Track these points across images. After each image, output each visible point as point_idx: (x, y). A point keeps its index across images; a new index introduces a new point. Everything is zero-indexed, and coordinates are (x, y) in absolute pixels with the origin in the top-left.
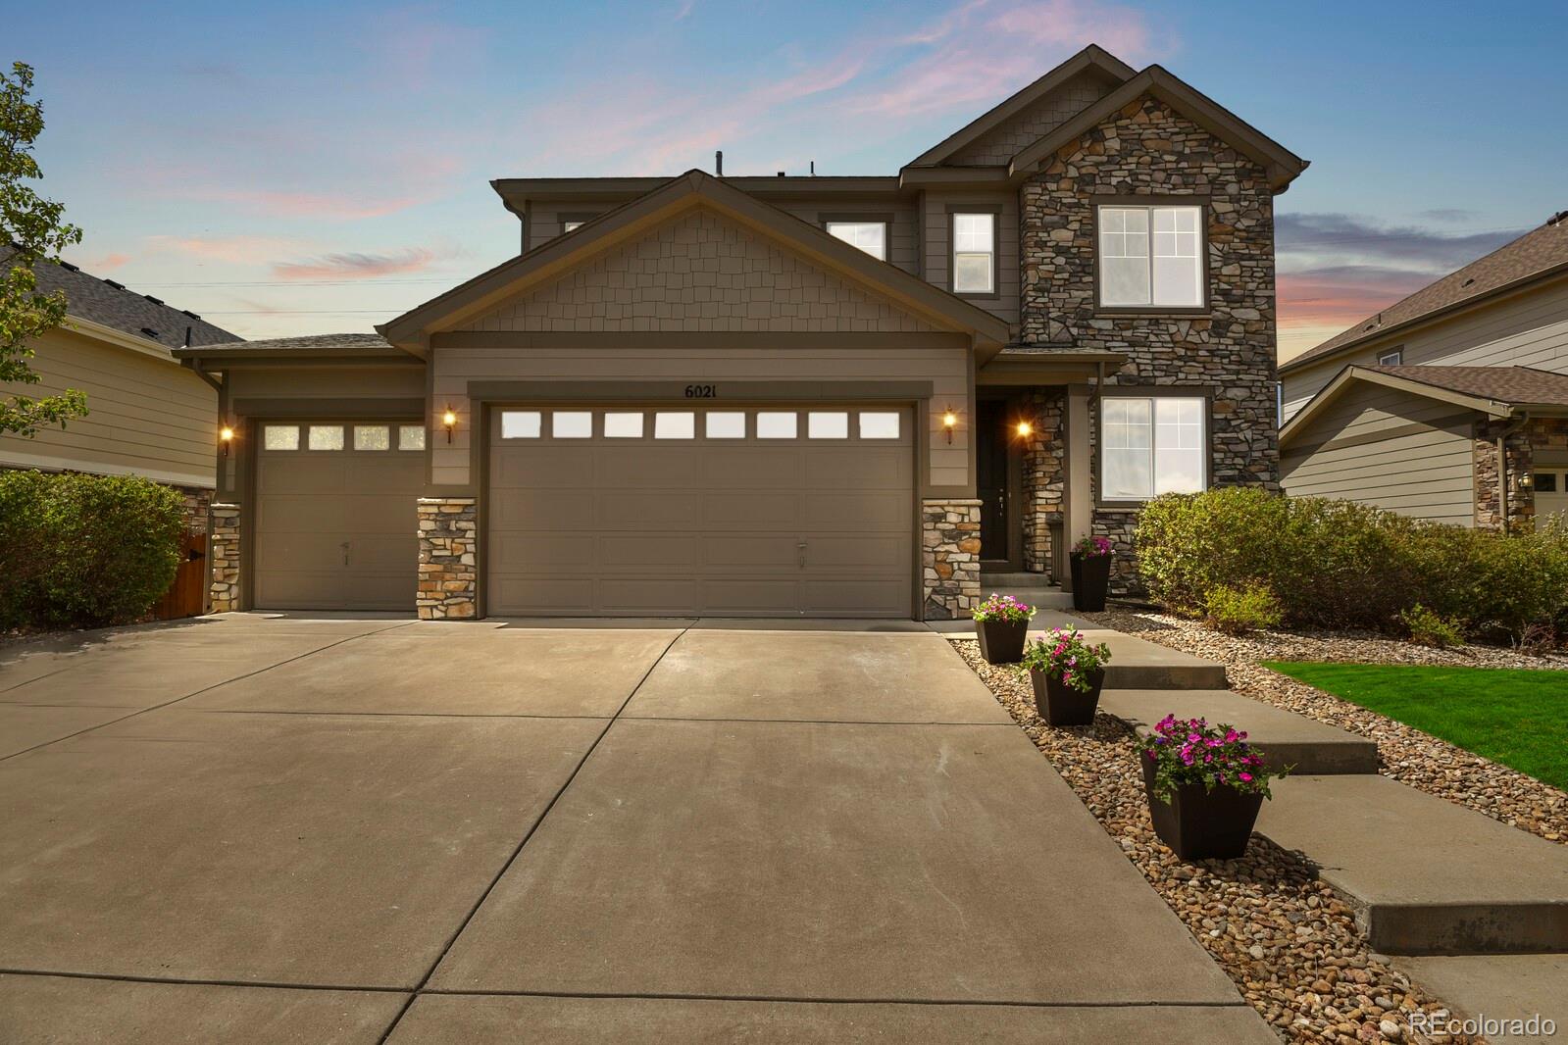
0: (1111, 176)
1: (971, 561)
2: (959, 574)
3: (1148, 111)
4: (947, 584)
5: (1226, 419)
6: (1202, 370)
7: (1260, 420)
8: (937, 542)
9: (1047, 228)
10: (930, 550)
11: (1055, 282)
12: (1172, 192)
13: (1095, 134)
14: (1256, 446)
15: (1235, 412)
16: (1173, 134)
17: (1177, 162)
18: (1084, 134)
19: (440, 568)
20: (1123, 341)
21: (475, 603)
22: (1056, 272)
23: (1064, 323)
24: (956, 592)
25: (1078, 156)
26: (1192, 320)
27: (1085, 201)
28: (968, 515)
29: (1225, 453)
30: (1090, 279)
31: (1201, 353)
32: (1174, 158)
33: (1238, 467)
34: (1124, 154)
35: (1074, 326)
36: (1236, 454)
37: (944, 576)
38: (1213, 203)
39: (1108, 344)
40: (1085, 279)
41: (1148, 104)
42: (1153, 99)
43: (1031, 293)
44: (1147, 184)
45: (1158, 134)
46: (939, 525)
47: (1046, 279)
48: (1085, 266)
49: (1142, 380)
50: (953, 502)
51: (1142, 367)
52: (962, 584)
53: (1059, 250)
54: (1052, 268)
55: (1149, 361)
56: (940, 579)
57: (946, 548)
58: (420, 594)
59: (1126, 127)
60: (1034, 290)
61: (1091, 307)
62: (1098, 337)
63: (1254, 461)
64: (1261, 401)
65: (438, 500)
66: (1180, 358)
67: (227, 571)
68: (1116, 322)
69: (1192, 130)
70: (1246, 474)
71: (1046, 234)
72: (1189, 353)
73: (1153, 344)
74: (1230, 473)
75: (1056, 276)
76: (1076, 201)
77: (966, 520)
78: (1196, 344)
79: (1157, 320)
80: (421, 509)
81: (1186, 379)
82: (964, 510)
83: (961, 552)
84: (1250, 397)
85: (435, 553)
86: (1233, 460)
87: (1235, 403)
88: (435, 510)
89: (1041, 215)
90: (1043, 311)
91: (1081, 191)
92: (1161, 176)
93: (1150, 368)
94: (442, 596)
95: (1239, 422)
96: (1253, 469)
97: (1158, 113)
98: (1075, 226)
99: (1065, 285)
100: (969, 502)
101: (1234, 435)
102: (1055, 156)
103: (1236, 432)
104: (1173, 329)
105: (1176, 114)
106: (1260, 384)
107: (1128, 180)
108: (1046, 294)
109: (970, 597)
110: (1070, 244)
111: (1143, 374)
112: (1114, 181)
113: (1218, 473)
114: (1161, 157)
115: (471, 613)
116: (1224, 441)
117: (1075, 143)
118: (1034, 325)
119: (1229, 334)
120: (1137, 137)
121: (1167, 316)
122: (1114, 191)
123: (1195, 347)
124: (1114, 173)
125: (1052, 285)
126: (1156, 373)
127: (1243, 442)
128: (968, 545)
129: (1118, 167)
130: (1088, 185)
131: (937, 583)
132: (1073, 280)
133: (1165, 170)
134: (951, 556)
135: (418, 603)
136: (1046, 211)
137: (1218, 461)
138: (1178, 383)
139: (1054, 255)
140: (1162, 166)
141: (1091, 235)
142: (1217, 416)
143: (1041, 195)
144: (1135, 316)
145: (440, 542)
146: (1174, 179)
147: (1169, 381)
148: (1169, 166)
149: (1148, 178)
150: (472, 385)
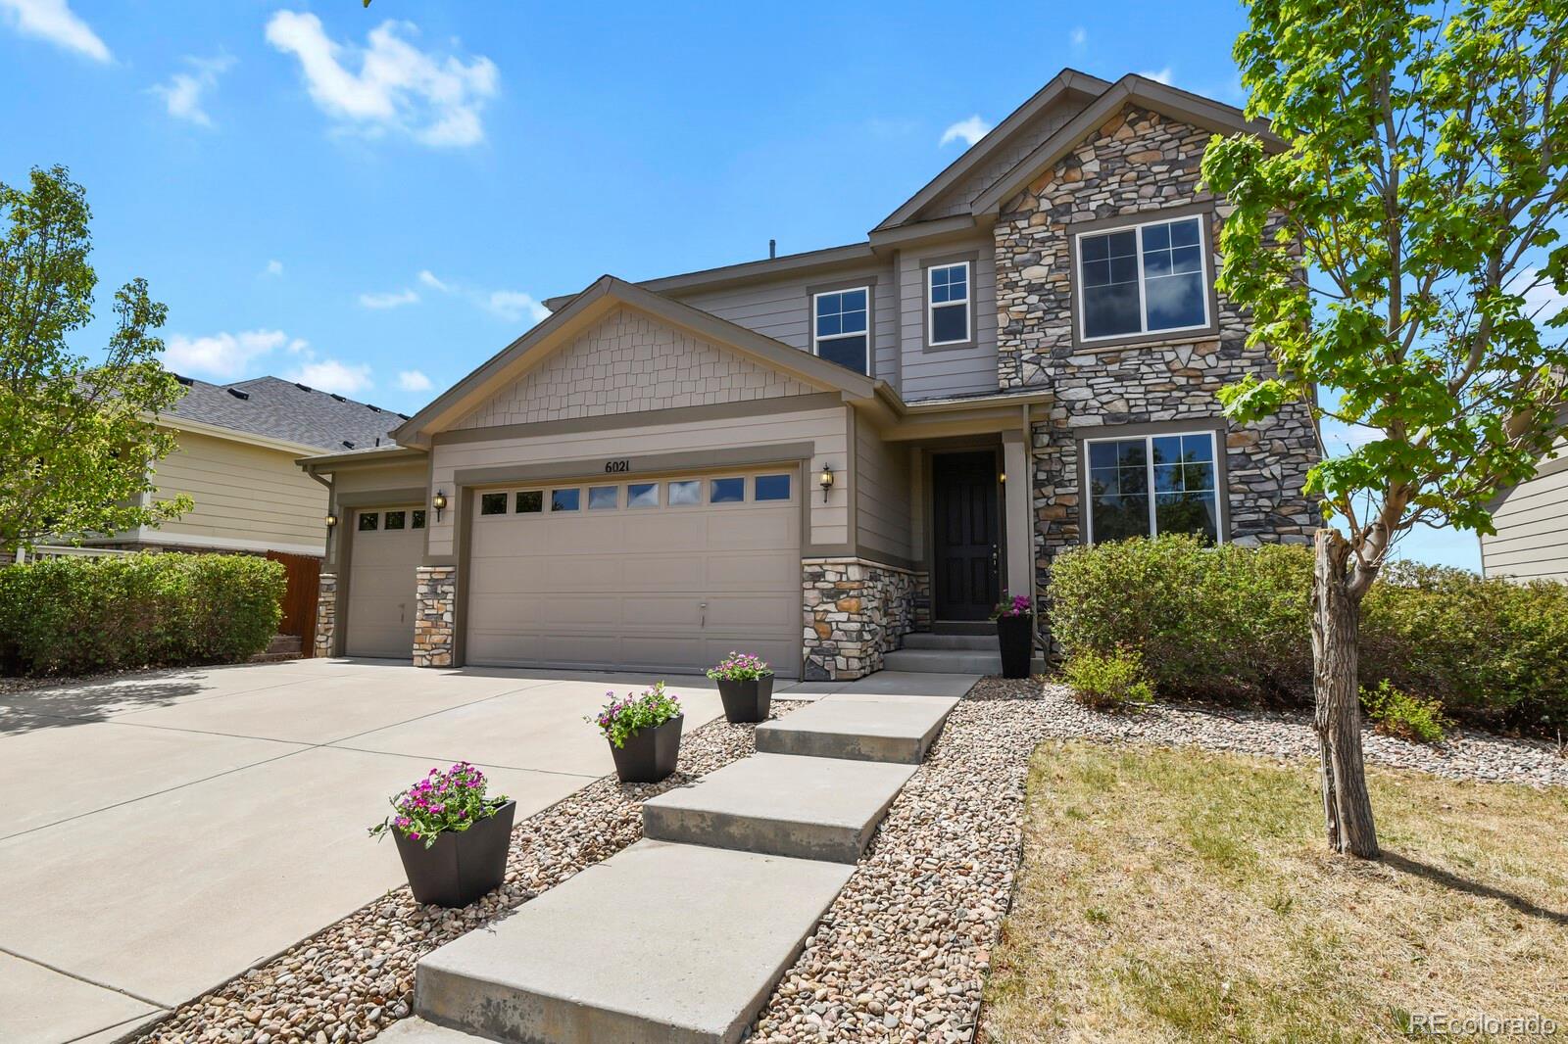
0: (1090, 201)
1: (849, 620)
2: (837, 634)
3: (1132, 124)
4: (826, 644)
5: (1244, 453)
6: (1210, 399)
7: (1292, 452)
8: (817, 602)
9: (1017, 267)
10: (809, 609)
11: (1027, 323)
12: (1164, 205)
13: (1070, 160)
14: (1287, 483)
15: (1256, 445)
16: (1163, 142)
17: (1170, 171)
18: (1057, 164)
19: (429, 624)
20: (1108, 376)
21: (451, 654)
22: (1028, 312)
23: (1039, 364)
24: (834, 652)
25: (1051, 187)
26: (1194, 344)
27: (1060, 233)
28: (846, 573)
29: (1245, 493)
30: (1068, 314)
31: (1207, 380)
32: (1165, 168)
33: (1264, 509)
34: (1103, 175)
35: (1051, 366)
36: (1261, 494)
37: (823, 636)
38: (1217, 209)
39: (1091, 382)
40: (1061, 315)
41: (1132, 116)
42: (1137, 109)
43: (1000, 337)
44: (1133, 201)
45: (1145, 146)
46: (818, 585)
47: (1017, 321)
48: (1061, 301)
49: (1133, 417)
50: (830, 560)
51: (1132, 403)
52: (840, 645)
53: (1031, 289)
54: (1024, 308)
55: (1142, 396)
56: (819, 639)
57: (825, 607)
58: (416, 646)
59: (1107, 146)
60: (1004, 334)
61: (1069, 344)
62: (1078, 375)
63: (1286, 502)
64: (1292, 429)
65: (429, 569)
66: (1180, 388)
67: (327, 626)
68: (1099, 356)
69: (1185, 133)
70: (1276, 518)
71: (1017, 274)
72: (1191, 382)
73: (1145, 376)
74: (1253, 517)
75: (1028, 316)
76: (1050, 234)
77: (844, 578)
78: (1201, 370)
79: (1150, 348)
80: (419, 576)
81: (1189, 411)
82: (842, 569)
83: (839, 611)
84: (1277, 425)
85: (427, 612)
86: (1256, 501)
87: (1256, 433)
88: (428, 576)
89: (1011, 255)
90: (1015, 355)
91: (1055, 223)
92: (1150, 190)
93: (1145, 403)
94: (429, 647)
95: (1262, 456)
96: (1284, 511)
97: (1146, 124)
98: (1050, 260)
99: (1039, 324)
100: (845, 560)
101: (1257, 472)
102: (1025, 192)
103: (1260, 469)
104: (1170, 356)
105: (1166, 120)
106: (1289, 409)
107: (1111, 201)
108: (1018, 336)
109: (848, 658)
110: (1043, 280)
111: (1134, 410)
112: (1093, 206)
113: (1236, 518)
114: (1149, 169)
115: (448, 662)
116: (1242, 480)
117: (1047, 174)
118: (1005, 370)
119: (1245, 355)
120: (1119, 154)
121: (1161, 343)
122: (1093, 216)
123: (1201, 374)
124: (1092, 198)
125: (1024, 326)
126: (1150, 408)
127: (1267, 479)
128: (846, 605)
129: (1097, 190)
130: (1062, 215)
131: (816, 643)
132: (1048, 317)
133: (1155, 183)
134: (830, 615)
135: (414, 653)
136: (1016, 250)
137: (1235, 504)
138: (1178, 416)
139: (1026, 294)
140: (1151, 179)
141: (1068, 268)
142: (1231, 451)
143: (1010, 234)
144: (1121, 347)
145: (429, 602)
146: (1166, 191)
147: (1166, 415)
148: (1159, 177)
149: (1134, 195)
150: (457, 473)
